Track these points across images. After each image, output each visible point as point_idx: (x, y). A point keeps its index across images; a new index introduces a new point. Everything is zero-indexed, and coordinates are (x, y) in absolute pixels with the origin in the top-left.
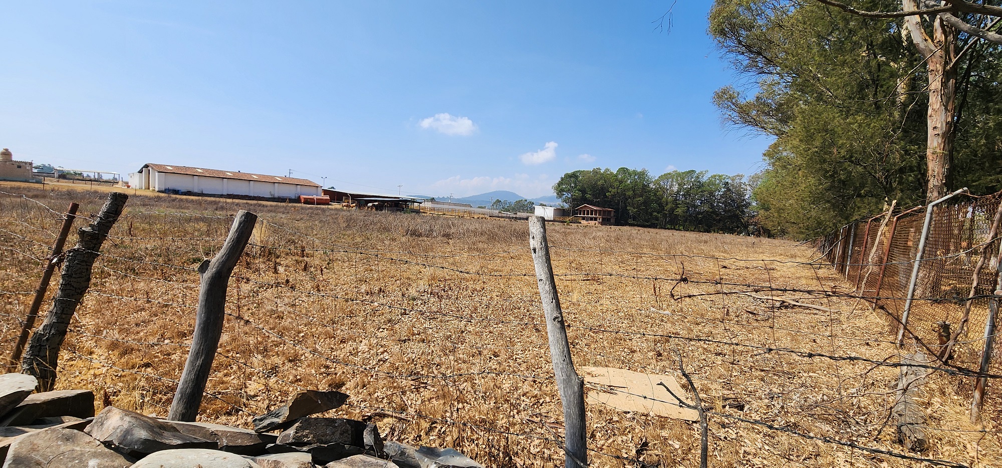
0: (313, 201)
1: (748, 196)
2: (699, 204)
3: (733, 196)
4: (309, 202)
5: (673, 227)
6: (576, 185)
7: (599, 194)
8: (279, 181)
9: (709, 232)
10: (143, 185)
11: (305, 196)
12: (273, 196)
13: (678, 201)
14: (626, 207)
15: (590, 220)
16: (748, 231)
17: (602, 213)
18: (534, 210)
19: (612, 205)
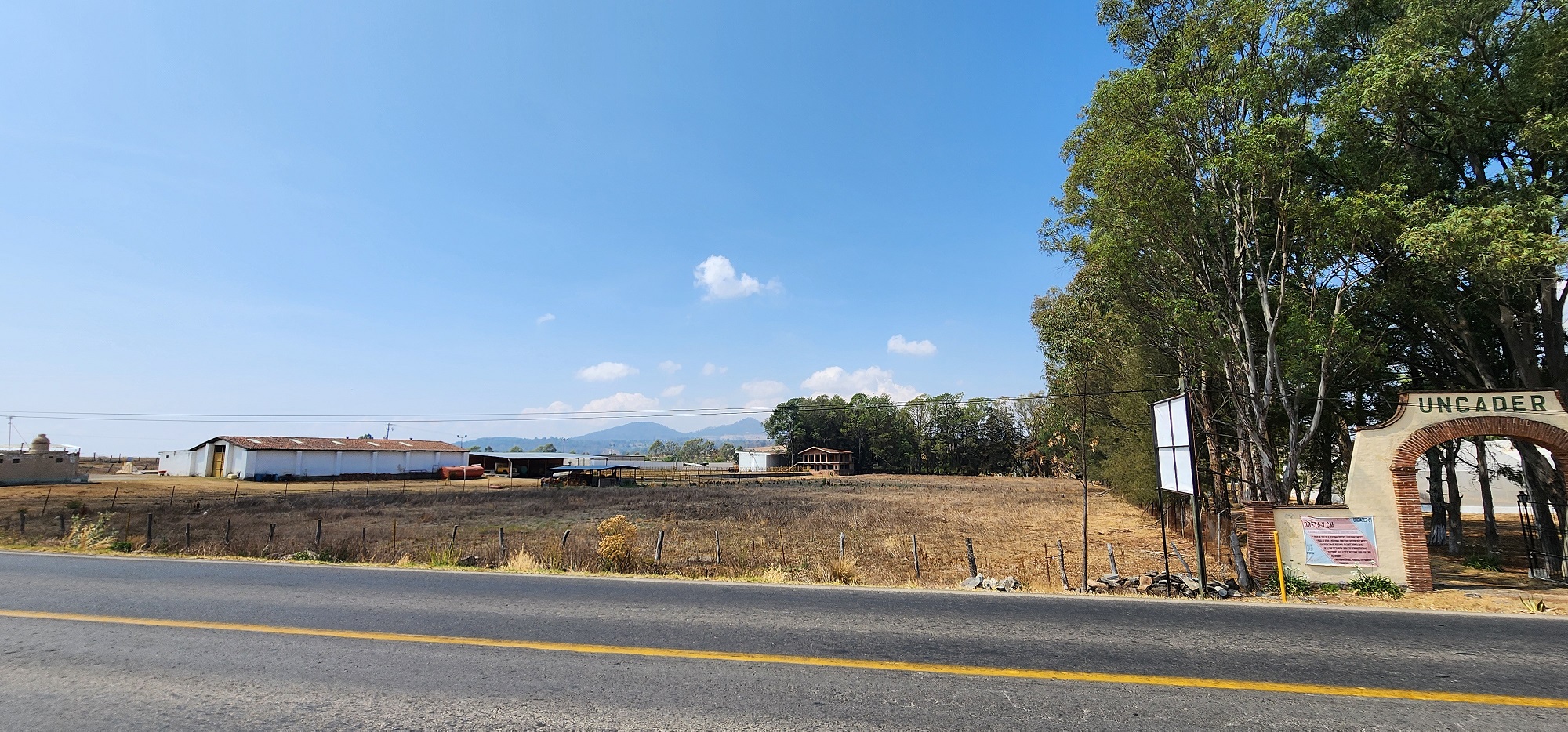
0: (459, 473)
1: (1016, 424)
2: (959, 437)
3: (999, 425)
4: (456, 476)
5: (930, 470)
6: (796, 420)
7: (829, 430)
8: (410, 447)
9: (977, 475)
10: (202, 469)
11: (450, 468)
12: (402, 472)
13: (933, 435)
14: (867, 447)
15: (822, 469)
16: (1023, 470)
17: (839, 458)
18: (736, 459)
19: (848, 445)
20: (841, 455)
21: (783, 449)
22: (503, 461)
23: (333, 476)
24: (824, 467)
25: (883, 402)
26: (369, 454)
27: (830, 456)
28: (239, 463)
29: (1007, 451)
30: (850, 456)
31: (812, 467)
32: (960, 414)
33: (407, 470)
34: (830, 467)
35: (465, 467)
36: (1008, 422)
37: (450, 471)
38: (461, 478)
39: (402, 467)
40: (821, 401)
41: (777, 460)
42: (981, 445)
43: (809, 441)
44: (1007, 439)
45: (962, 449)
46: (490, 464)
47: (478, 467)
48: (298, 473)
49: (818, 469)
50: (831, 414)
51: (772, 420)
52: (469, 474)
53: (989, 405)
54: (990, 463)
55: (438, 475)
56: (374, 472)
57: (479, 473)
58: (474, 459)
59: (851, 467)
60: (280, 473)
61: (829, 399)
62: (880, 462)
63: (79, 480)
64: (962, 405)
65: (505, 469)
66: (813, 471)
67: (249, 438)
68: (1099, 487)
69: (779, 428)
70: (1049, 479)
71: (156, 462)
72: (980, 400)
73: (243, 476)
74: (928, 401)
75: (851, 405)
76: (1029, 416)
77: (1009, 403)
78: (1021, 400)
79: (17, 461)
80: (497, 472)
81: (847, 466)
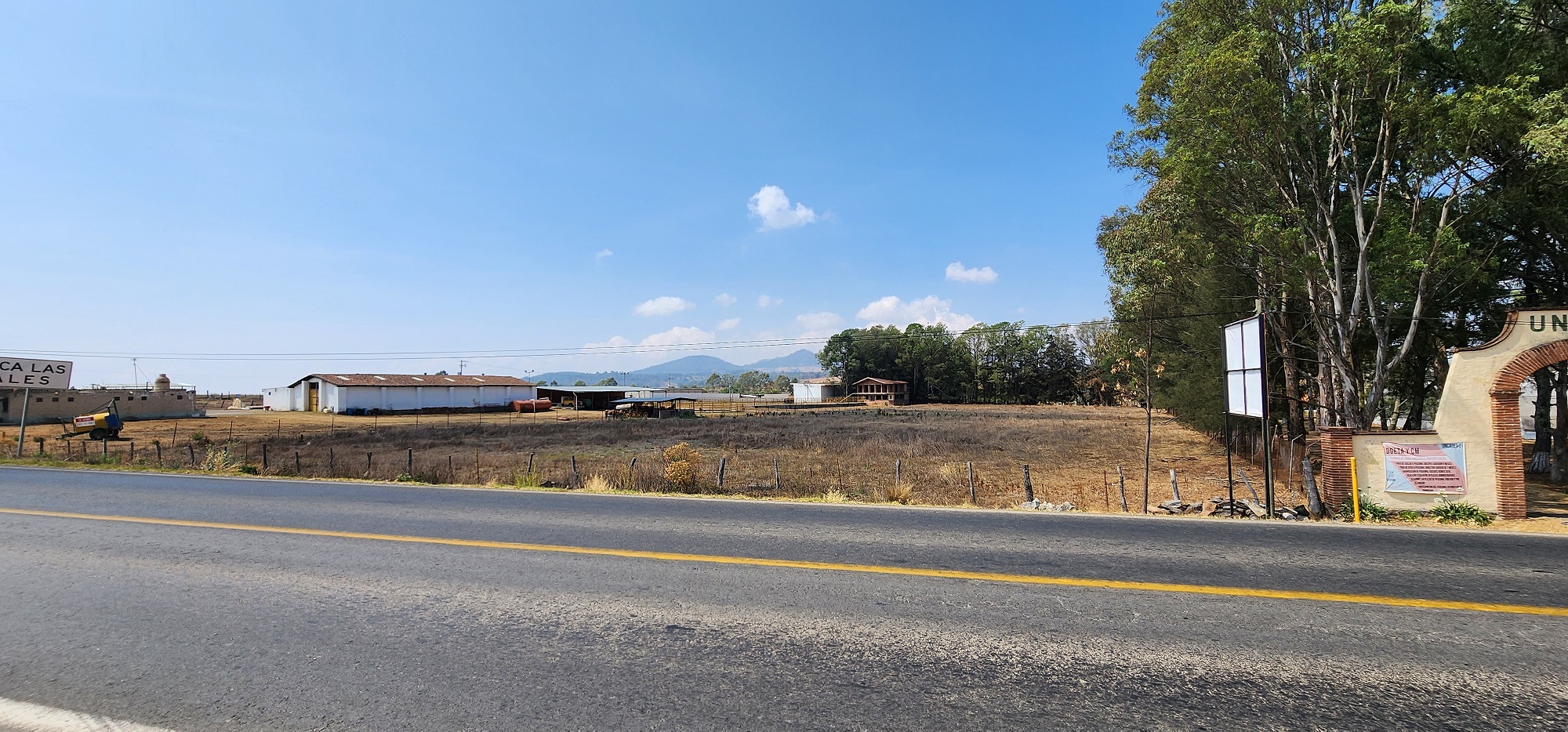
0: (528, 407)
1: (1078, 352)
2: (1018, 366)
3: (1060, 353)
4: (527, 409)
5: (987, 400)
6: (850, 351)
7: (883, 361)
8: (483, 382)
9: (1036, 404)
10: (301, 404)
11: (520, 402)
12: (477, 406)
13: (990, 365)
14: (922, 377)
15: (877, 399)
16: (1084, 399)
17: (894, 388)
18: (791, 390)
19: (903, 376)
20: (896, 385)
21: (838, 380)
22: (569, 395)
23: (416, 410)
24: (879, 397)
25: (939, 331)
26: (445, 389)
27: (885, 386)
28: (332, 399)
29: (1067, 379)
30: (905, 386)
31: (867, 397)
32: (1018, 342)
33: (482, 404)
34: (885, 397)
35: (534, 401)
36: (1069, 349)
37: (521, 405)
38: (531, 411)
39: (476, 401)
41: (832, 391)
42: (1040, 375)
43: (864, 372)
44: (1068, 367)
45: (1020, 378)
46: (557, 398)
47: (546, 400)
48: (384, 408)
49: (872, 400)
50: (884, 346)
51: (827, 351)
52: (538, 407)
53: (1050, 333)
54: (1049, 392)
56: (452, 406)
57: (547, 406)
58: (542, 393)
59: (906, 397)
60: (369, 407)
62: (936, 392)
63: (198, 415)
64: (1021, 333)
65: (571, 402)
66: (868, 402)
67: (338, 375)
68: (1165, 416)
69: (833, 359)
70: (1112, 408)
71: (261, 398)
72: (1040, 328)
73: (336, 410)
74: (986, 330)
75: (905, 335)
76: (1092, 343)
77: (1071, 331)
78: (1083, 328)
79: (144, 398)
80: (563, 405)
81: (902, 396)
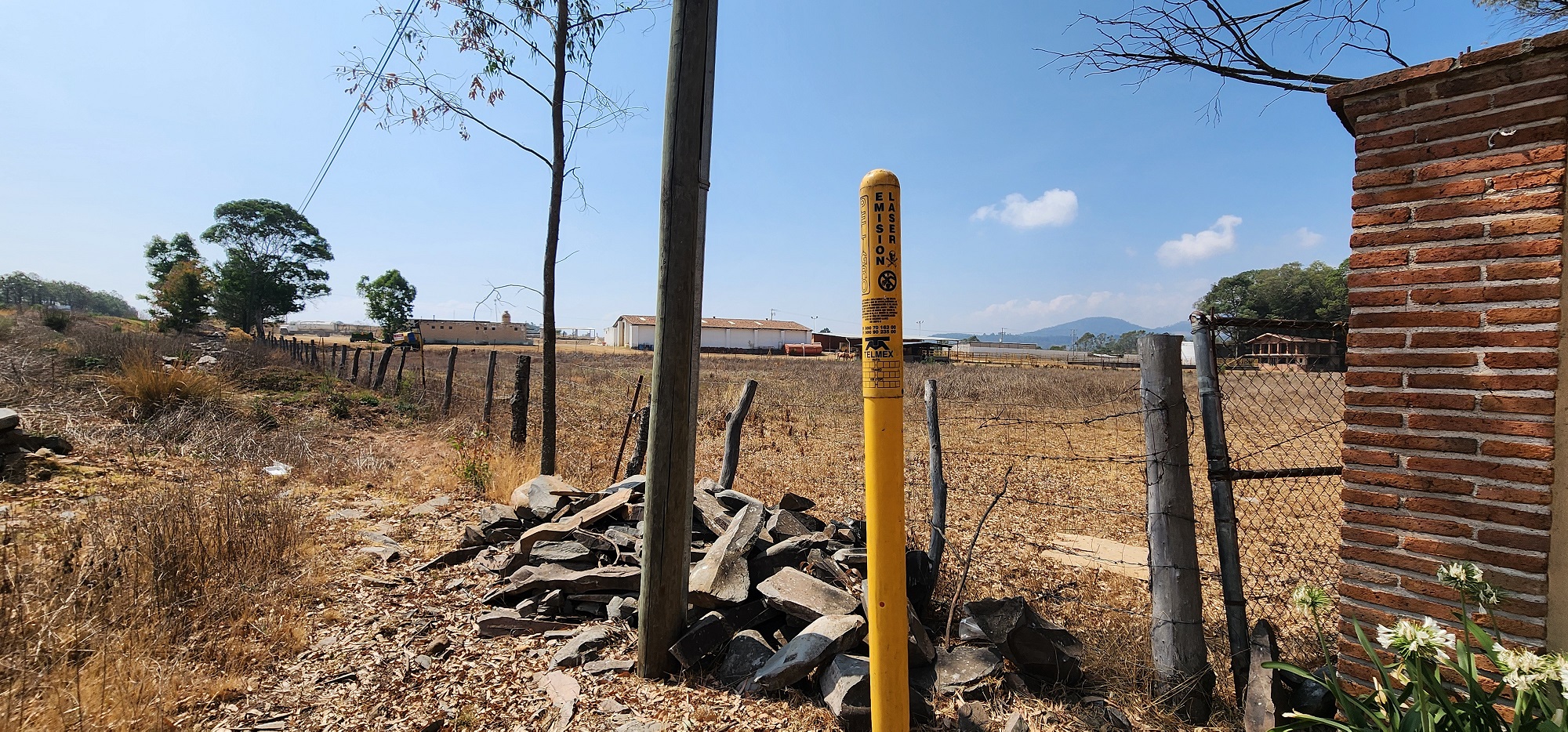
0: (801, 350)
4: (798, 352)
6: (1246, 298)
10: (618, 341)
11: (790, 345)
12: (751, 347)
15: (1280, 363)
17: (1308, 348)
20: (1311, 345)
24: (1283, 361)
26: (724, 330)
27: (1292, 344)
28: (630, 336)
31: (1263, 359)
33: (756, 346)
34: (1292, 360)
35: (803, 345)
37: (790, 348)
38: (801, 354)
39: (752, 342)
40: (1289, 271)
46: (829, 343)
47: (820, 345)
49: (1270, 363)
50: (1301, 290)
51: (1210, 299)
52: (808, 351)
55: (781, 351)
56: (728, 347)
57: (819, 350)
61: (1302, 268)
63: (527, 343)
73: (631, 346)
79: (494, 329)
